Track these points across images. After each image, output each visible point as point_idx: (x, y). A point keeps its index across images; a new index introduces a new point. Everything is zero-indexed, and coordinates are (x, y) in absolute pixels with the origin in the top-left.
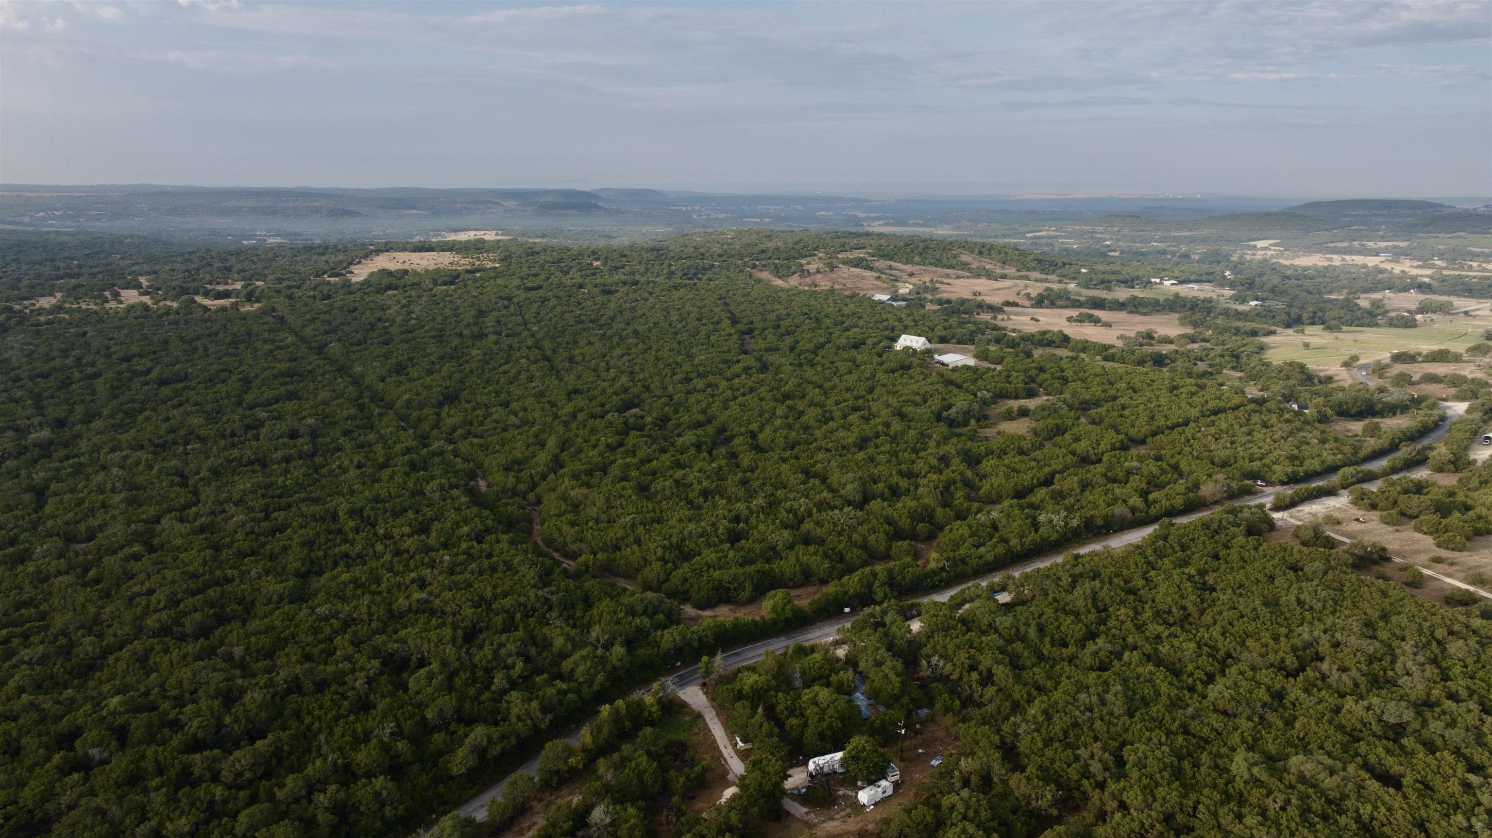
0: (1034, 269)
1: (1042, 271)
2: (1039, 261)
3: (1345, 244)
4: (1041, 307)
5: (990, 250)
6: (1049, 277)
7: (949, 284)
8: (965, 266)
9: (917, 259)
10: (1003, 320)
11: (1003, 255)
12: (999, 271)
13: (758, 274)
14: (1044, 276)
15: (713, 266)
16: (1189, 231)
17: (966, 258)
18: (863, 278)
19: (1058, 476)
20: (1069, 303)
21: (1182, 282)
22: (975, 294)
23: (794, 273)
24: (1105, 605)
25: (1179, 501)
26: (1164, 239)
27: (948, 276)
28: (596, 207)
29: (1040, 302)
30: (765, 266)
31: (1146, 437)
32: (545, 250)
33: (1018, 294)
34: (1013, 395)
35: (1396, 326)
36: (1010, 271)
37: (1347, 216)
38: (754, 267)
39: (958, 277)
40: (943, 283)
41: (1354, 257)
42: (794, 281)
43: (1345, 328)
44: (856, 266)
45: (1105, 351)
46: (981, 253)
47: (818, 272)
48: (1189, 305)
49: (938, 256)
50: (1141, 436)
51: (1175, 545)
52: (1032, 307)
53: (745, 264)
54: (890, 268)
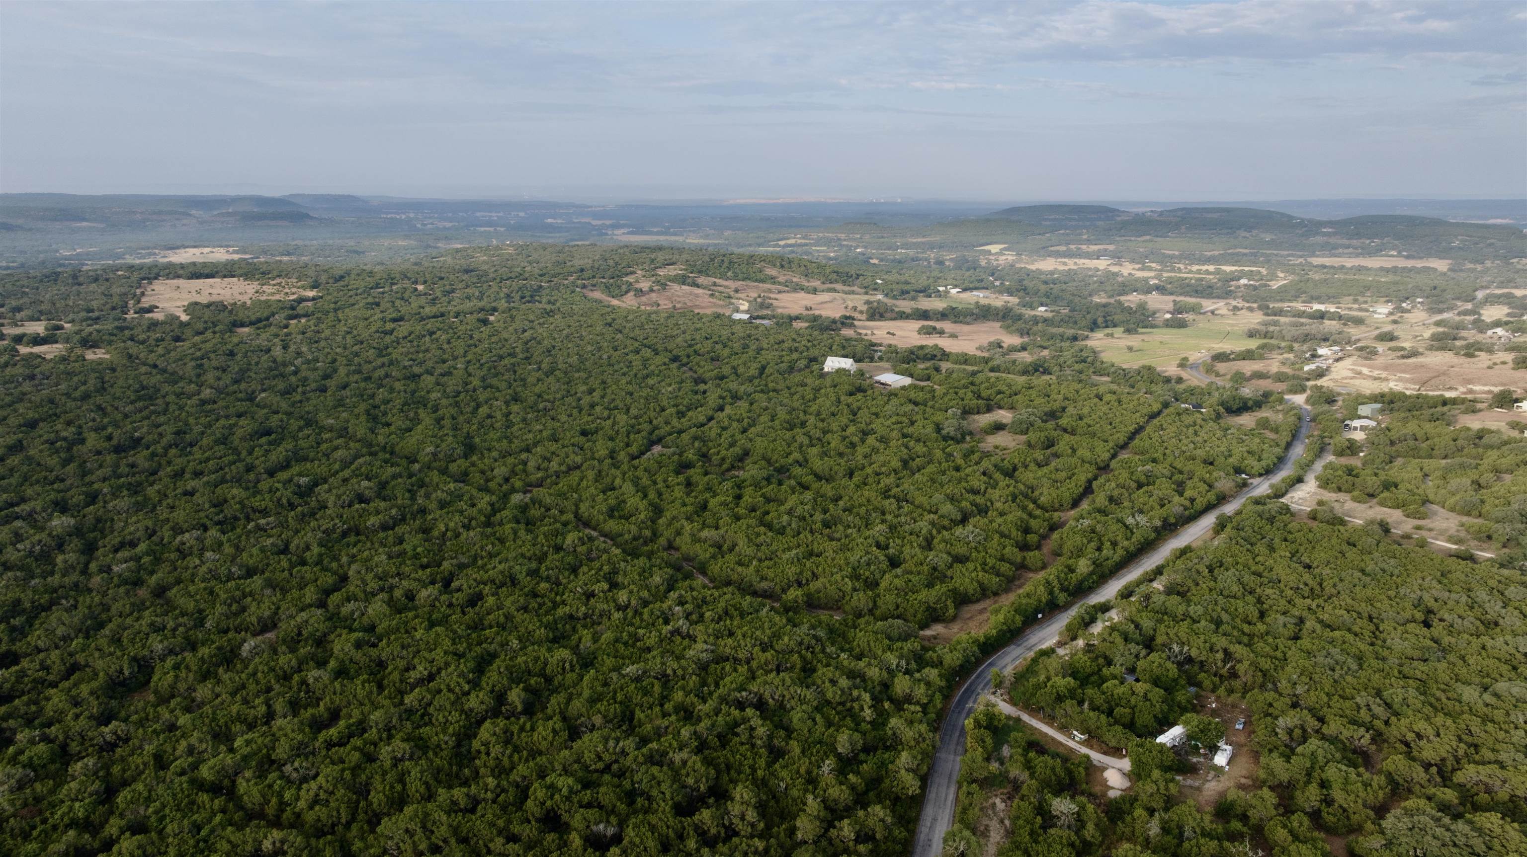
1: (844, 283)
2: (837, 273)
3: (1063, 248)
4: (875, 320)
5: (790, 263)
6: (853, 289)
7: (777, 299)
8: (773, 280)
9: (730, 274)
11: (803, 268)
12: (808, 284)
13: (591, 294)
16: (924, 236)
17: (771, 272)
20: (899, 315)
21: (965, 290)
22: (807, 309)
23: (627, 292)
26: (905, 246)
27: (770, 291)
29: (874, 315)
30: (594, 286)
32: (349, 275)
33: (846, 307)
35: (1171, 326)
36: (817, 283)
37: (1046, 220)
38: (584, 287)
39: (780, 292)
40: (771, 299)
41: (1083, 261)
42: (630, 300)
43: (1141, 330)
45: (965, 359)
46: (782, 266)
47: (652, 290)
48: (1001, 314)
52: (872, 320)
53: (573, 284)
54: (715, 284)
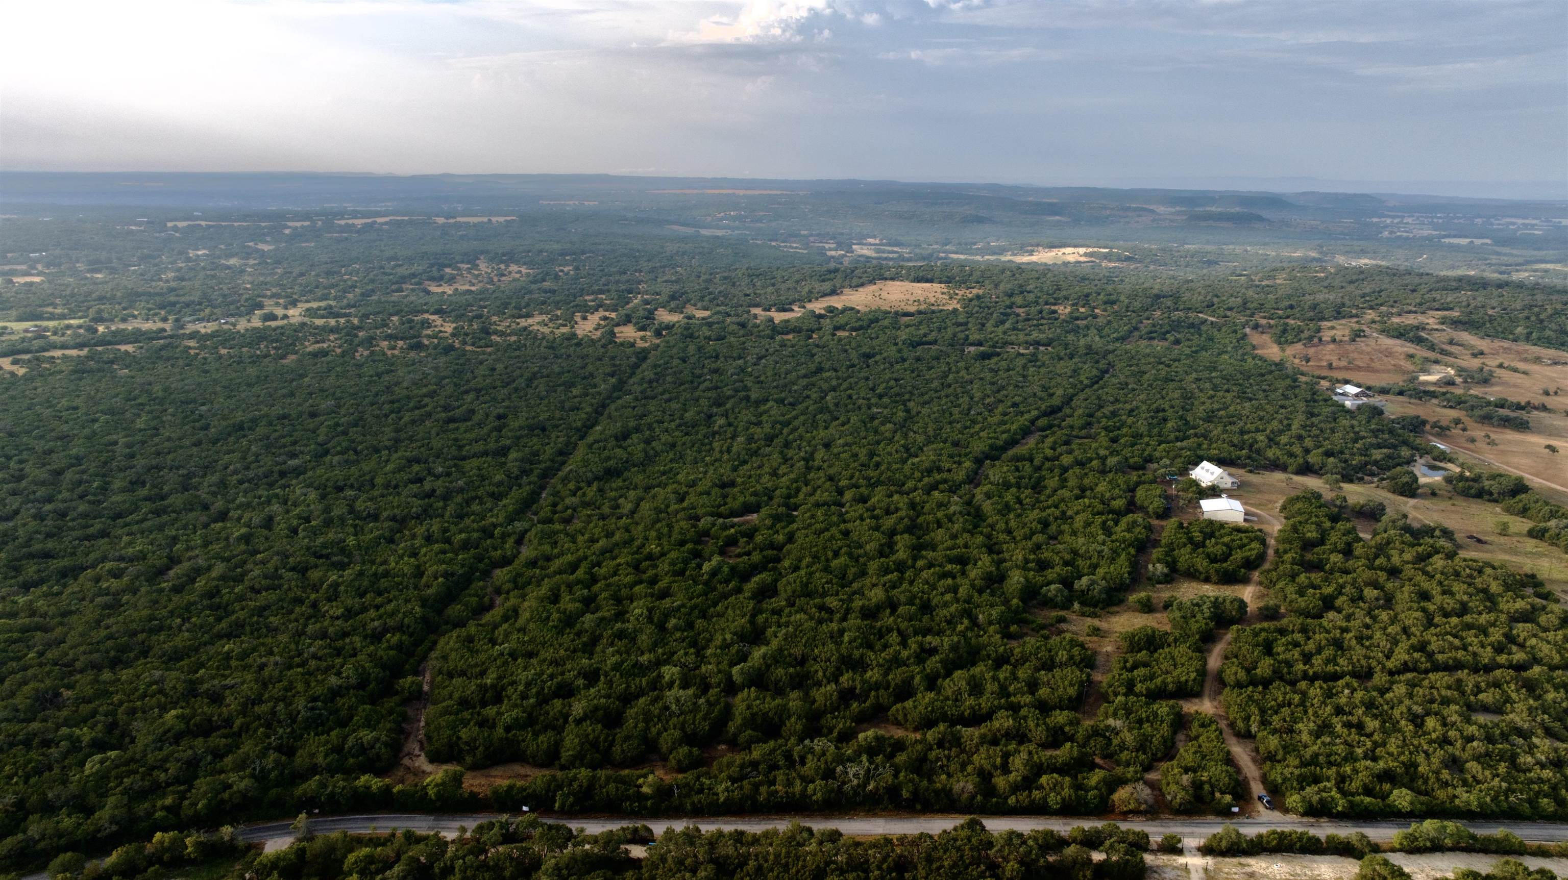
13: (1255, 338)
15: (1204, 322)
23: (1300, 340)
27: (1538, 360)
30: (1271, 327)
31: (1236, 684)
38: (1256, 327)
42: (1294, 350)
44: (1399, 337)
47: (1333, 341)
53: (1247, 323)
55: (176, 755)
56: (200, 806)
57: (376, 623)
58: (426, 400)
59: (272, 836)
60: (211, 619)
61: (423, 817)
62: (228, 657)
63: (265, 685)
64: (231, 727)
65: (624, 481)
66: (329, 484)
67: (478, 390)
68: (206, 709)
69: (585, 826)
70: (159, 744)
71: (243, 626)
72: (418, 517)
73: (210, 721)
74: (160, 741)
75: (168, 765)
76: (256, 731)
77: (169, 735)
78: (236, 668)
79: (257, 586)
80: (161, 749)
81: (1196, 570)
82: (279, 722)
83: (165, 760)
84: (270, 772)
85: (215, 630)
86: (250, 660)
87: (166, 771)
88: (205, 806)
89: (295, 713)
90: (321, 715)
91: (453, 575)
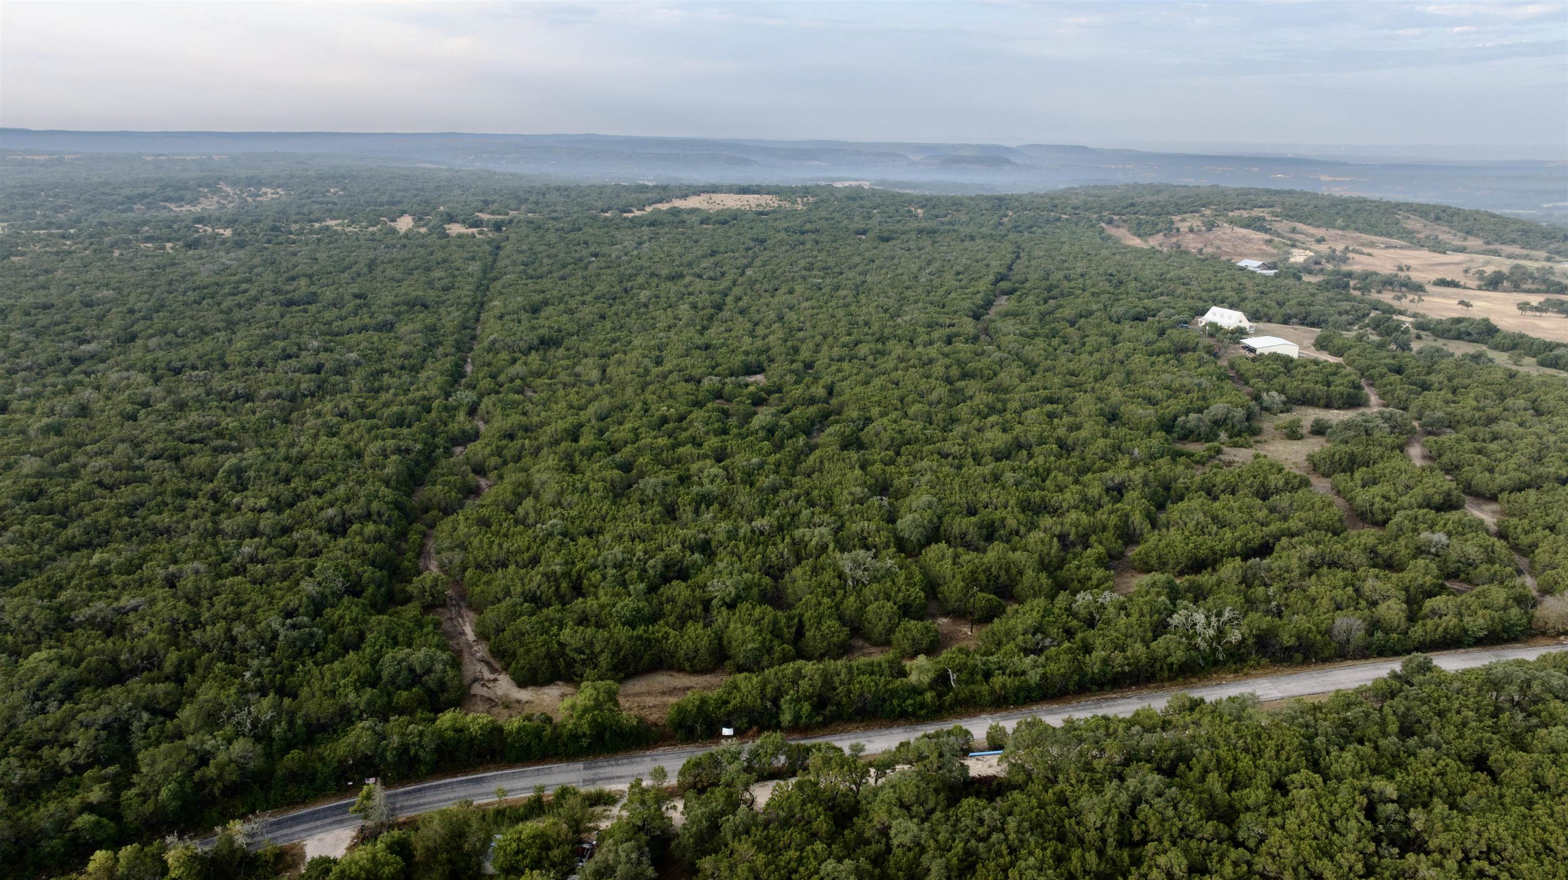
0: (1514, 242)
2: (1525, 232)
5: (1453, 215)
6: (1534, 253)
7: (1370, 255)
8: (1406, 234)
9: (1340, 222)
10: (1412, 301)
11: (1469, 223)
12: (1458, 243)
13: (1111, 231)
14: (1525, 252)
15: (1059, 219)
18: (1249, 241)
19: (1284, 540)
20: (1543, 287)
22: (1401, 269)
23: (1160, 231)
24: (1146, 833)
25: (1478, 623)
27: (1372, 245)
28: (1007, 161)
29: (1494, 283)
30: (1124, 222)
31: (1502, 490)
33: (1466, 271)
34: (1323, 402)
36: (1474, 242)
38: (1110, 222)
39: (1388, 247)
40: (1362, 253)
42: (1154, 241)
44: (1247, 226)
46: (1438, 219)
47: (1191, 231)
49: (1373, 221)
50: (1494, 487)
51: (1391, 718)
52: (1480, 288)
53: (1101, 219)
54: (1294, 230)
55: (81, 717)
56: (164, 793)
57: (331, 512)
58: (244, 286)
59: (310, 832)
60: (48, 525)
61: (563, 766)
62: (103, 571)
63: (193, 601)
64: (160, 667)
65: (568, 349)
66: (159, 365)
67: (310, 276)
68: (99, 644)
69: (862, 741)
70: (37, 704)
71: (107, 532)
72: (312, 395)
73: (114, 661)
74: (37, 698)
75: (71, 736)
76: (208, 668)
77: (51, 687)
78: (125, 585)
79: (107, 480)
80: (43, 710)
81: (1314, 396)
82: (245, 650)
83: (62, 726)
84: (270, 724)
85: (62, 539)
86: (146, 571)
87: (71, 744)
88: (175, 796)
89: (268, 635)
90: (312, 635)
91: (408, 451)
